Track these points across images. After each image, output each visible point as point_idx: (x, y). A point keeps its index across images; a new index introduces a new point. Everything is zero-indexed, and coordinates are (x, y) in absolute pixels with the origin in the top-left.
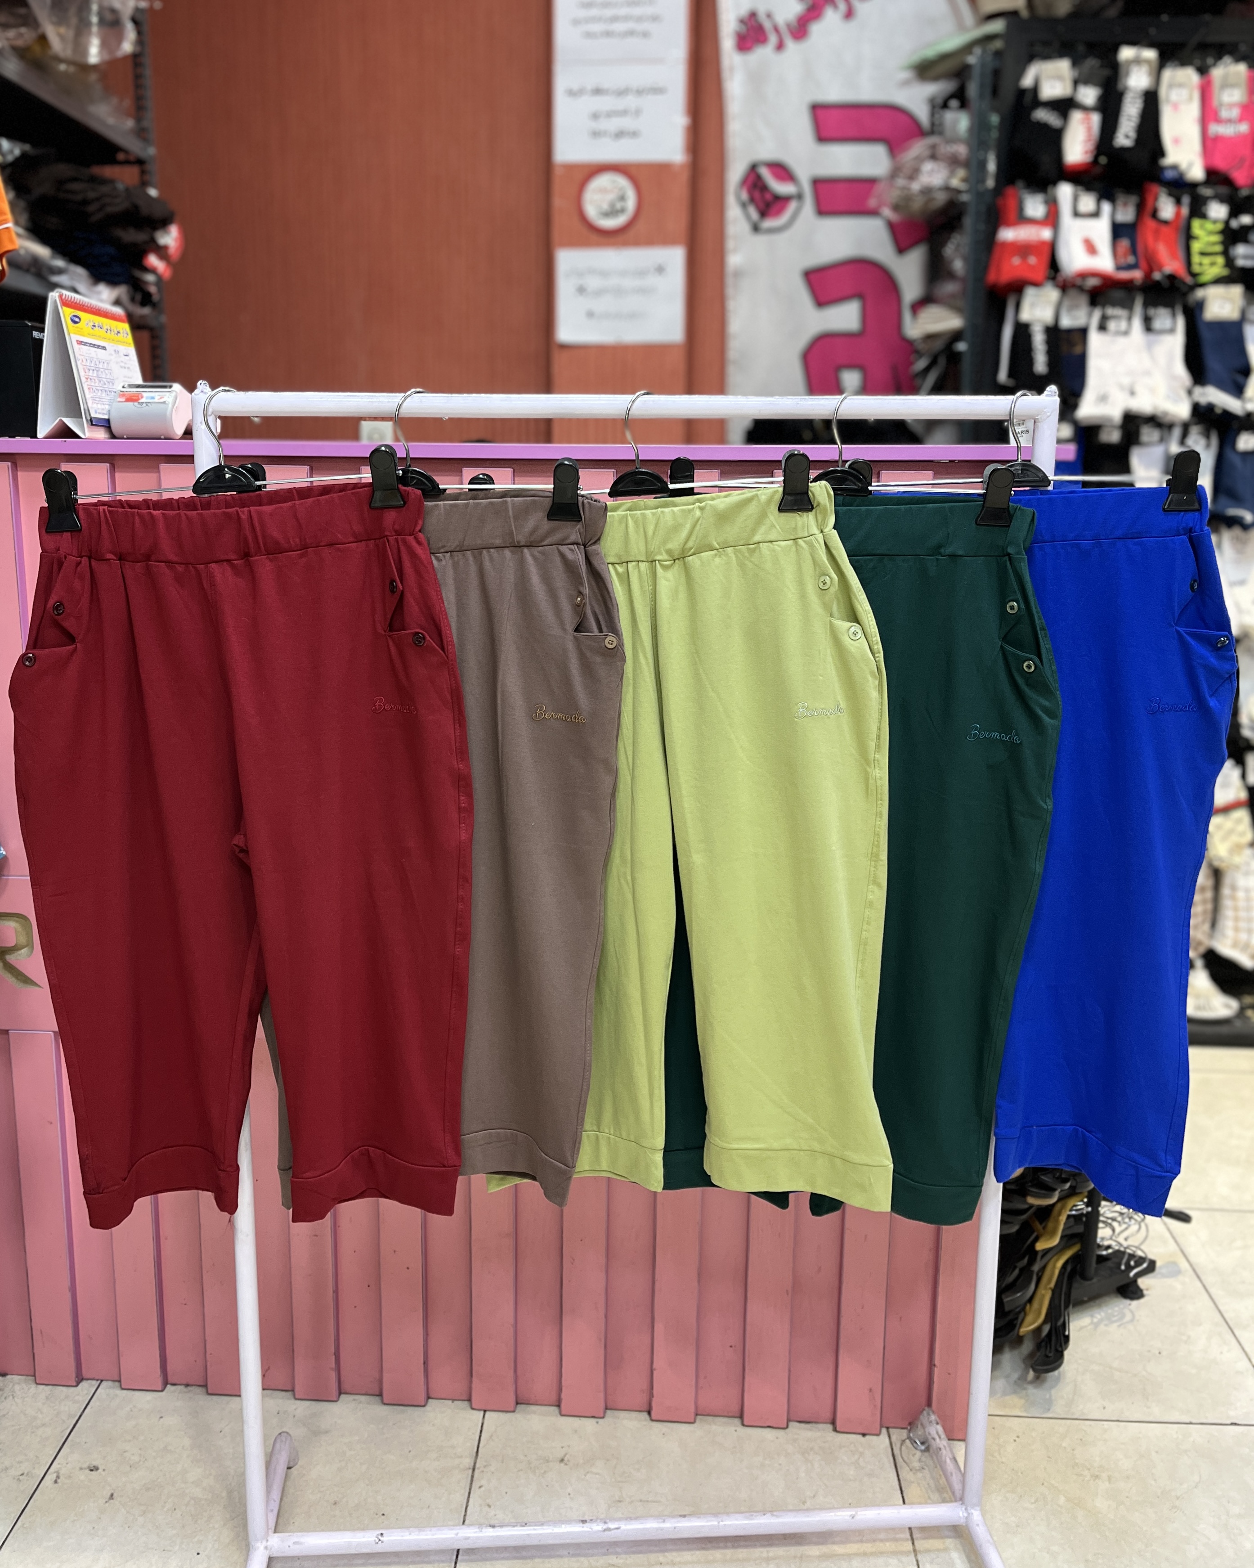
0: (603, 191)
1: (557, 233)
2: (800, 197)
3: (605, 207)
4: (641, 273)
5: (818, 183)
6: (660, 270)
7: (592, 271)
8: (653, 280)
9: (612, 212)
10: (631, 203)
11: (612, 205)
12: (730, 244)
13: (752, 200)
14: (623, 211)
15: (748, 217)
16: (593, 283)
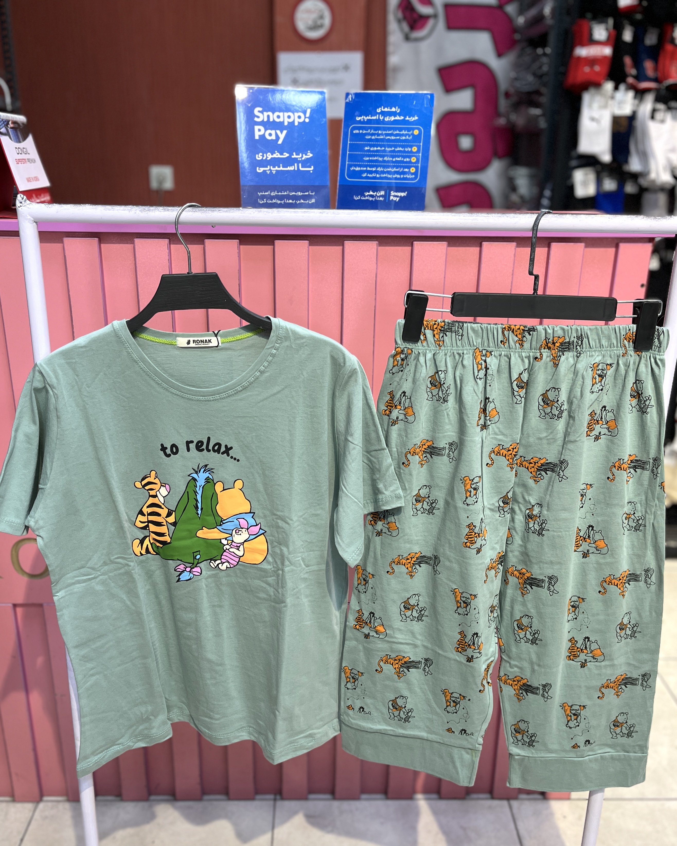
0: (309, 11)
1: (278, 42)
2: (435, 16)
3: (310, 23)
4: (334, 70)
5: (447, 7)
6: (346, 68)
7: (302, 69)
8: (341, 75)
9: (315, 27)
10: (327, 21)
11: (315, 21)
12: (390, 49)
13: (405, 18)
14: (321, 26)
15: (402, 30)
16: (303, 76)
